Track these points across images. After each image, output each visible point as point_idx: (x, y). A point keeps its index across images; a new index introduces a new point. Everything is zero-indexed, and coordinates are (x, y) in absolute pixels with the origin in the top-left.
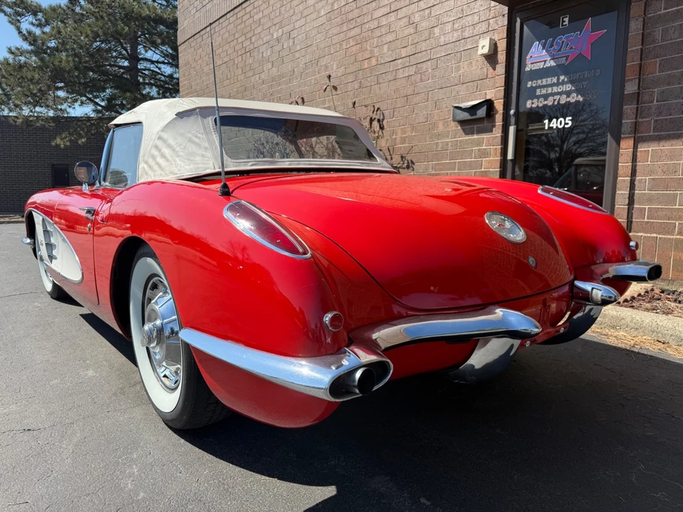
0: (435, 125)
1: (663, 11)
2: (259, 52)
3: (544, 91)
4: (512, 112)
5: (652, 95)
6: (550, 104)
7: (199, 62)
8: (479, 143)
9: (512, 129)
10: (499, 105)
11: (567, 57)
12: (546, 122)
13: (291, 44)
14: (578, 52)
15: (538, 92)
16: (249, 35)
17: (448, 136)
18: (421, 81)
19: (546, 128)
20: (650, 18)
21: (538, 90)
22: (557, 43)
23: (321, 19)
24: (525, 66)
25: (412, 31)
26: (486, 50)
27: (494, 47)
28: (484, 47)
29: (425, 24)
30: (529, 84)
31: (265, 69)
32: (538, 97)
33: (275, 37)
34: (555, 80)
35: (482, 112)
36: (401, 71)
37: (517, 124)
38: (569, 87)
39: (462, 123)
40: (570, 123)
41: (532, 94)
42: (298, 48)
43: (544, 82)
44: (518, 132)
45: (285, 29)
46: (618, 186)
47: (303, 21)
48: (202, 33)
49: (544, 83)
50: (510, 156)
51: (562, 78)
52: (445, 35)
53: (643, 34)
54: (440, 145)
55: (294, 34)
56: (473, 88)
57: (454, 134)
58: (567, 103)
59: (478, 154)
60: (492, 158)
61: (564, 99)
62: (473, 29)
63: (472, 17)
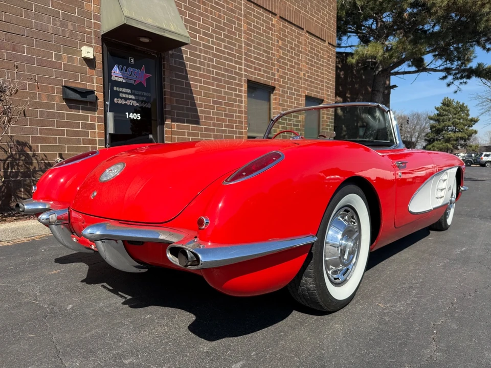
3: (124, 96)
4: (107, 102)
5: (174, 113)
6: (129, 104)
8: (86, 118)
9: (110, 115)
10: (100, 95)
12: (127, 113)
14: (140, 80)
15: (121, 95)
17: (54, 108)
19: (128, 117)
22: (129, 71)
24: (111, 76)
28: (89, 53)
30: (115, 88)
32: (122, 98)
34: (129, 91)
35: (92, 98)
40: (140, 117)
41: (117, 95)
43: (124, 90)
54: (45, 114)
56: (76, 77)
57: (60, 108)
58: (137, 106)
59: (85, 126)
60: (97, 131)
61: (136, 104)
62: (72, 34)
63: (70, 24)
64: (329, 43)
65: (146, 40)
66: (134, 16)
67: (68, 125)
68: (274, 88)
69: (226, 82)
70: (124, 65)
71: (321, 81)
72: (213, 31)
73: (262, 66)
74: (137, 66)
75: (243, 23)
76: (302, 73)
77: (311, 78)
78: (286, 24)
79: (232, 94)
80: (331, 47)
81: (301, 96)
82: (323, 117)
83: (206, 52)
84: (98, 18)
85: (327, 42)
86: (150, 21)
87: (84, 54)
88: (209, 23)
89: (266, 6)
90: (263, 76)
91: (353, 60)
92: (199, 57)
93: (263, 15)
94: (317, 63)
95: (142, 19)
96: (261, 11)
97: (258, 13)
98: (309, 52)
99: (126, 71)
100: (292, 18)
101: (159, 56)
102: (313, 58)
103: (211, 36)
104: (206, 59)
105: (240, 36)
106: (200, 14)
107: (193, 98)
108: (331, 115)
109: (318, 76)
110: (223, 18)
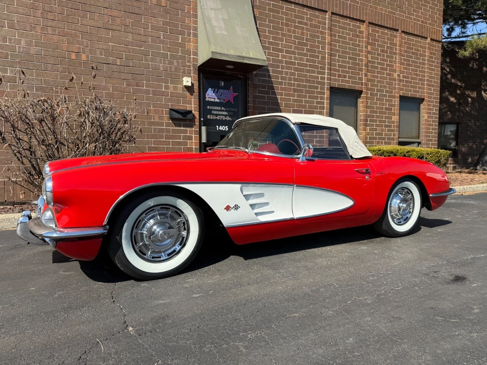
0: (152, 117)
3: (215, 112)
4: (202, 119)
6: (219, 119)
8: (186, 132)
9: (203, 128)
10: (196, 114)
11: (224, 100)
12: (217, 126)
14: (228, 99)
15: (213, 112)
17: (163, 125)
18: (137, 86)
19: (218, 129)
24: (206, 98)
27: (192, 84)
28: (188, 82)
30: (208, 107)
32: (213, 114)
34: (220, 108)
35: (190, 116)
36: (116, 73)
38: (225, 113)
40: (227, 129)
41: (210, 112)
43: (215, 108)
51: (223, 108)
54: (158, 130)
56: (179, 102)
57: (168, 125)
58: (226, 120)
59: (185, 138)
60: (194, 141)
61: (224, 118)
62: (176, 68)
63: (175, 61)
64: (431, 39)
65: (231, 67)
66: (219, 51)
67: (173, 137)
68: (361, 92)
69: (307, 92)
70: (216, 88)
71: (420, 80)
72: (296, 48)
73: (348, 72)
74: (226, 88)
75: (327, 36)
76: (395, 75)
77: (408, 77)
78: (377, 29)
79: (313, 102)
80: (434, 43)
81: (394, 97)
82: (423, 117)
83: (288, 68)
84: (196, 54)
85: (429, 39)
86: (232, 52)
87: (185, 83)
88: (291, 41)
89: (353, 15)
90: (348, 82)
91: (466, 52)
92: (281, 73)
93: (349, 25)
94: (417, 62)
95: (226, 52)
96: (348, 21)
97: (344, 23)
98: (406, 52)
99: (217, 93)
100: (384, 21)
101: (245, 77)
102: (411, 57)
103: (294, 53)
104: (288, 74)
105: (323, 48)
106: (283, 35)
108: (434, 114)
109: (417, 75)
110: (305, 35)
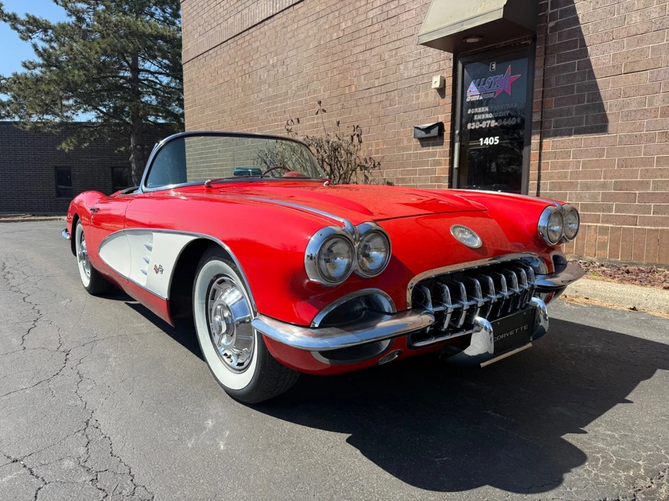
0: (400, 141)
1: (556, 65)
2: (257, 74)
3: (479, 117)
4: (457, 132)
5: (550, 123)
6: (484, 126)
7: (202, 80)
8: (434, 155)
9: (457, 145)
10: (447, 127)
11: (495, 92)
12: (481, 139)
13: (285, 70)
14: (502, 89)
15: (476, 117)
16: (248, 60)
17: (411, 150)
18: (390, 106)
19: (481, 144)
20: (547, 69)
21: (475, 116)
22: (488, 82)
23: (310, 51)
24: (466, 98)
25: (383, 66)
26: (437, 85)
27: (443, 82)
28: (436, 83)
29: (392, 61)
30: (469, 112)
31: (262, 89)
32: (475, 121)
33: (271, 62)
35: (435, 132)
36: (375, 97)
37: (460, 141)
39: (421, 139)
40: (498, 141)
41: (471, 119)
42: (291, 73)
44: (461, 147)
45: (280, 57)
46: (530, 187)
47: (294, 52)
48: (205, 55)
49: (480, 111)
50: (456, 165)
52: (409, 71)
53: (543, 80)
54: (405, 156)
55: (287, 61)
56: (429, 113)
57: (416, 148)
58: (496, 126)
59: (433, 163)
60: (443, 167)
61: (493, 123)
62: (429, 68)
65: (475, 39)
67: (420, 164)
74: (499, 71)
99: (484, 84)
107: (595, 86)
